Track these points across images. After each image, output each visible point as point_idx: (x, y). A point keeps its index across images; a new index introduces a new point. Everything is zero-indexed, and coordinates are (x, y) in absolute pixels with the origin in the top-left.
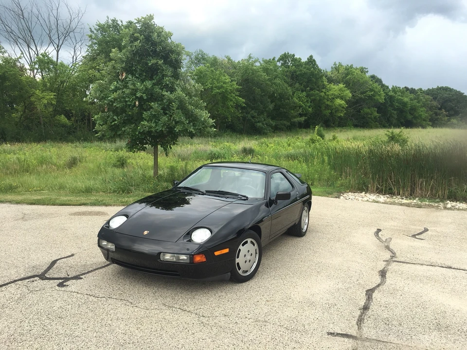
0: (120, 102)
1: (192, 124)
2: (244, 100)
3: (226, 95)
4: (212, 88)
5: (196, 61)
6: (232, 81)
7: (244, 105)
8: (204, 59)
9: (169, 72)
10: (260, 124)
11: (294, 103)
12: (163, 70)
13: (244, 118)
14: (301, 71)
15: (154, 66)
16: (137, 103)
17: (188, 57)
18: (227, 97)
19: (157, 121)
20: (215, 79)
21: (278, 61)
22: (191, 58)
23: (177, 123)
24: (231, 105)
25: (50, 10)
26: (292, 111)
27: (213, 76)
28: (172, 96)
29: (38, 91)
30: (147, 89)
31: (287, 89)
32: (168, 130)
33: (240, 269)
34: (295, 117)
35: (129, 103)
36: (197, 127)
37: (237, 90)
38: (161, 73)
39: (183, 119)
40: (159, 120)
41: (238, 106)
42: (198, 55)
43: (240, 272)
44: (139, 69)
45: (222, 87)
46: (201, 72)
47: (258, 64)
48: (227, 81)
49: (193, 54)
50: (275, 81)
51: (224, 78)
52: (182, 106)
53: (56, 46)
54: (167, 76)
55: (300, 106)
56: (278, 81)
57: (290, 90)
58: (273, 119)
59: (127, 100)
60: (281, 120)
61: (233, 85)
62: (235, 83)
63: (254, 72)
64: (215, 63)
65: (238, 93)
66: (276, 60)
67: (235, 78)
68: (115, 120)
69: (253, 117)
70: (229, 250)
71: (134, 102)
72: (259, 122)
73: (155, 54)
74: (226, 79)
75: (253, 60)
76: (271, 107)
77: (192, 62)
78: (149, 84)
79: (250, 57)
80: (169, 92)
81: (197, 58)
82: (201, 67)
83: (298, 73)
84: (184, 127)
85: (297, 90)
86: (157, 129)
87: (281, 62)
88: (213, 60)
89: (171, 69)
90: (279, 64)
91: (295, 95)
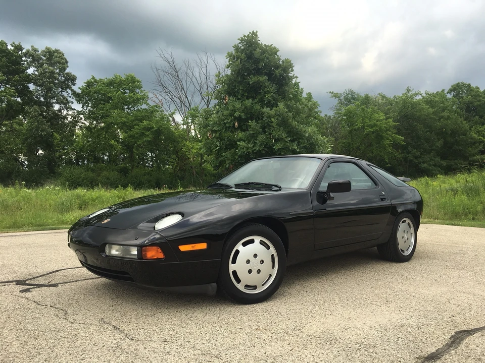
0: (220, 125)
1: (296, 142)
2: (403, 138)
3: (381, 134)
4: (363, 127)
5: (345, 102)
6: (387, 118)
7: (403, 143)
8: (354, 99)
9: (272, 88)
10: (425, 165)
11: (472, 138)
12: (265, 87)
13: (405, 159)
14: (479, 101)
15: (255, 84)
16: (236, 124)
17: (337, 99)
18: (381, 136)
19: (255, 141)
20: (366, 117)
21: (447, 93)
22: (340, 100)
23: (277, 140)
24: (387, 144)
25: (200, 69)
26: (470, 149)
27: (364, 114)
28: (273, 112)
29: (188, 142)
30: (246, 107)
31: (462, 123)
32: (266, 149)
33: (239, 281)
34: (474, 156)
35: (227, 125)
36: (301, 145)
37: (395, 127)
38: (263, 90)
39: (284, 135)
40: (257, 140)
41: (396, 146)
42: (348, 95)
43: (240, 287)
44: (241, 89)
45: (375, 125)
46: (350, 112)
47: (419, 97)
48: (381, 118)
49: (342, 94)
50: (442, 114)
51: (377, 115)
52: (284, 123)
53: (206, 101)
54: (269, 92)
55: (481, 142)
56: (446, 114)
57: (466, 125)
58: (443, 158)
59: (225, 121)
60: (454, 160)
61: (389, 122)
62: (391, 120)
63: (414, 105)
64: (367, 100)
65: (395, 131)
66: (446, 92)
67: (391, 115)
68: (218, 146)
69: (416, 158)
70: (208, 246)
71: (232, 123)
72: (424, 163)
73: (258, 72)
74: (380, 117)
75: (413, 93)
76: (439, 144)
77: (341, 104)
78: (248, 102)
79: (408, 91)
80: (269, 108)
81: (346, 99)
82: (352, 106)
83: (476, 104)
84: (284, 144)
85: (476, 123)
86: (255, 150)
87: (452, 93)
88: (365, 99)
89: (275, 86)
90: (449, 96)
91: (473, 129)
